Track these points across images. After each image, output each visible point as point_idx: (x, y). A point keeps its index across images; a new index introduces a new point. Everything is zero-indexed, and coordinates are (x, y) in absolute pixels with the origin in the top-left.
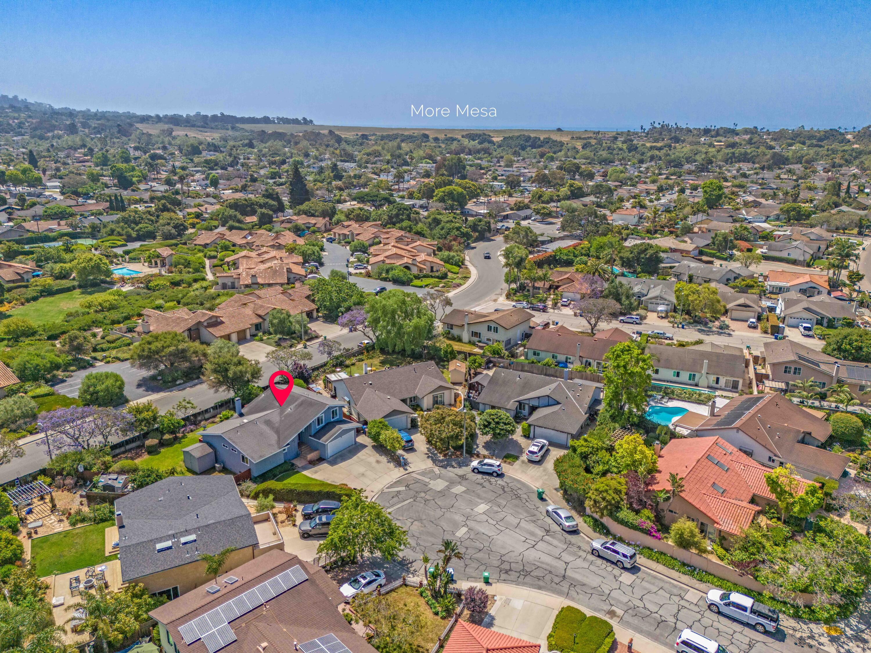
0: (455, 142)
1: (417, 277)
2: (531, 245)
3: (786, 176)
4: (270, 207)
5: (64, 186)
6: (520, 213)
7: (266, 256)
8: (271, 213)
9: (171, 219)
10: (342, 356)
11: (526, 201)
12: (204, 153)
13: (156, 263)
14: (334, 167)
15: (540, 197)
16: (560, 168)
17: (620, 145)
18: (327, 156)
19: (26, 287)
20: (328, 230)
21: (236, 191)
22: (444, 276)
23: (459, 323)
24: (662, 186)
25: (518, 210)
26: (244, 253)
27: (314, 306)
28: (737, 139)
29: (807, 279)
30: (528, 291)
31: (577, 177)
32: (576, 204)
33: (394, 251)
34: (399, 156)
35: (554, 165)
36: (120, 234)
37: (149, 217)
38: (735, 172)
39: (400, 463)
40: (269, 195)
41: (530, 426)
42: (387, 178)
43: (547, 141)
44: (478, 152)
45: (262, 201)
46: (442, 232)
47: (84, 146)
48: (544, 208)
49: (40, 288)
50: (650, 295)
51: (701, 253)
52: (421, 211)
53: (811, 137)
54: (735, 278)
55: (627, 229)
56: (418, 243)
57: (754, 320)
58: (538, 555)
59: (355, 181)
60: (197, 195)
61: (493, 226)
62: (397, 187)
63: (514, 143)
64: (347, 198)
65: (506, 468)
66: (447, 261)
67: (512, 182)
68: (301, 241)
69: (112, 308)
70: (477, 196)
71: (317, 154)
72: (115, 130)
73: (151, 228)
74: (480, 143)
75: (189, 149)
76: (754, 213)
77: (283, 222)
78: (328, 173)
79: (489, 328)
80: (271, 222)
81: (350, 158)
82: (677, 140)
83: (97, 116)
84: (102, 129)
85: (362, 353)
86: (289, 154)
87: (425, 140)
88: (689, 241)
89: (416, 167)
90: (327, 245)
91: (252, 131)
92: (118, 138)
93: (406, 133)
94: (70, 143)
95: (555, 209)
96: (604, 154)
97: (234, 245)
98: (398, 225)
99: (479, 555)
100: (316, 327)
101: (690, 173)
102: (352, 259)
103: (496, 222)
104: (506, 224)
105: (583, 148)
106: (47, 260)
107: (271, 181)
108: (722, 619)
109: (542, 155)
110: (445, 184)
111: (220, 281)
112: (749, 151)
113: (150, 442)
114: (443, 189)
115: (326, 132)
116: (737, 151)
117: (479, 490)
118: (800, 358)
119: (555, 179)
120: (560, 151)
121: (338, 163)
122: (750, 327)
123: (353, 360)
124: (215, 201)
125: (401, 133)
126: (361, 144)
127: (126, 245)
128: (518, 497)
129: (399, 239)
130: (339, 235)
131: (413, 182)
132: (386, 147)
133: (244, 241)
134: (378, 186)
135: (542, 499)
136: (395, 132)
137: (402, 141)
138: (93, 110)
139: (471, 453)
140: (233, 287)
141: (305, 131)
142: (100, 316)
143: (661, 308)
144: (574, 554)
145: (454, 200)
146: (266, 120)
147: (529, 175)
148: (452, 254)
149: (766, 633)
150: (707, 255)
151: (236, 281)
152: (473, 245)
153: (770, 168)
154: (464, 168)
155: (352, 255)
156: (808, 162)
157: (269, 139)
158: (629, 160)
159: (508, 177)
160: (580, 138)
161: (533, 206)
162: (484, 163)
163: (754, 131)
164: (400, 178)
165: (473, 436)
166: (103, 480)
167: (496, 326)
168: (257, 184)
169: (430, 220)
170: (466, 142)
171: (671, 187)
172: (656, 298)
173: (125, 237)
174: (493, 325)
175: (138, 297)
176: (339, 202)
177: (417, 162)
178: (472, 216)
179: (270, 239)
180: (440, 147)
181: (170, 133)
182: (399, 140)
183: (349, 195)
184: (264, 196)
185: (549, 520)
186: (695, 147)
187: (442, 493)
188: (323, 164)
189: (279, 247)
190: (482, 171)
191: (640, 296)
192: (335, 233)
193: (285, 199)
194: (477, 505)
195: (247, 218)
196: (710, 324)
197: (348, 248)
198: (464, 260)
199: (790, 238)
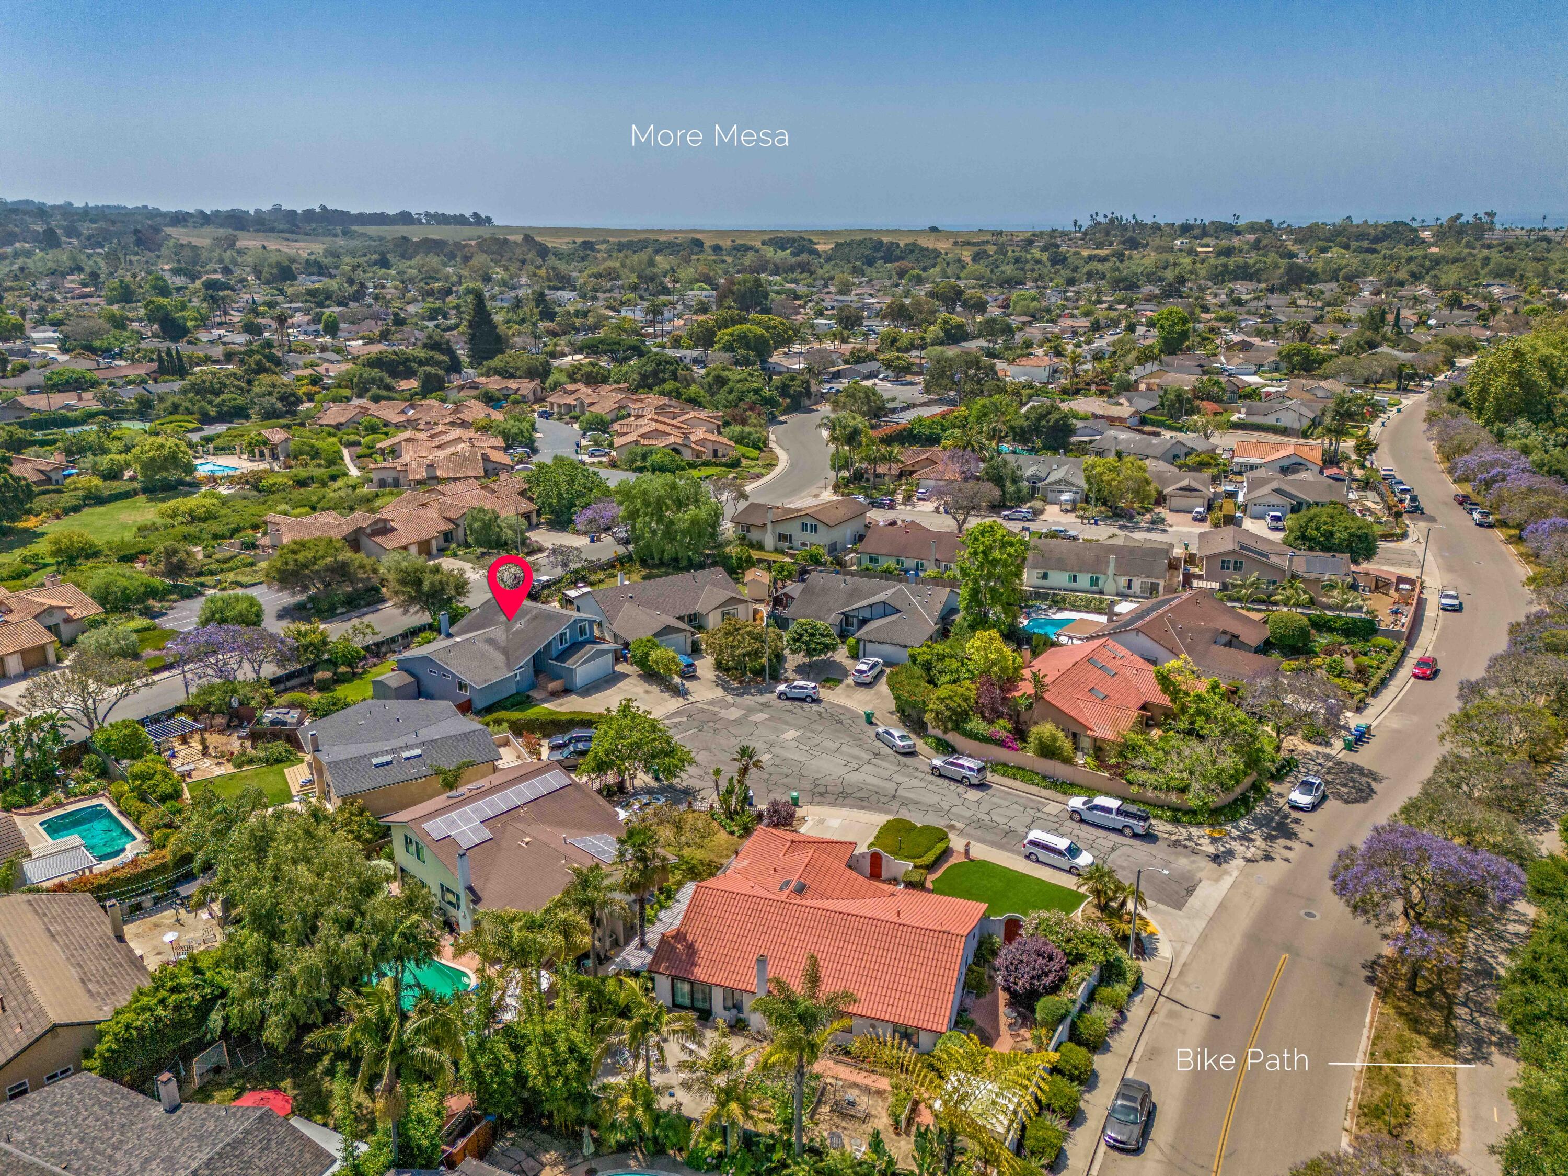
0: (751, 254)
1: (692, 466)
2: (876, 416)
3: (1304, 303)
4: (438, 363)
5: (66, 337)
6: (858, 367)
7: (445, 438)
8: (441, 373)
9: (274, 386)
10: (584, 568)
11: (871, 348)
12: (301, 278)
13: (262, 454)
14: (540, 298)
15: (894, 341)
16: (931, 294)
17: (1037, 254)
18: (523, 280)
19: (59, 491)
20: (540, 400)
21: (370, 341)
22: (736, 464)
23: (759, 522)
24: (1097, 322)
25: (857, 362)
26: (408, 434)
27: (533, 507)
28: (1236, 241)
29: (1290, 450)
30: (868, 480)
31: (958, 309)
32: (952, 351)
33: (654, 426)
34: (652, 279)
35: (921, 292)
36: (189, 412)
37: (236, 383)
38: (1223, 297)
39: (678, 692)
40: (434, 345)
41: (858, 641)
42: (635, 315)
43: (912, 249)
44: (792, 269)
45: (423, 354)
46: (732, 397)
47: (80, 269)
48: (898, 358)
49: (81, 493)
50: (1051, 479)
51: (1144, 421)
52: (694, 368)
53: (1360, 237)
54: (1187, 455)
55: (1031, 386)
56: (692, 414)
57: (1200, 510)
58: (864, 776)
59: (578, 322)
60: (307, 349)
61: (814, 388)
62: (651, 330)
63: (853, 254)
64: (567, 350)
65: (823, 693)
66: (740, 440)
67: (848, 318)
68: (497, 416)
69: (209, 516)
70: (789, 342)
71: (506, 277)
72: (130, 239)
73: (240, 401)
74: (794, 254)
75: (275, 271)
76: (1238, 359)
77: (461, 388)
78: (529, 308)
79: (804, 527)
80: (441, 388)
81: (565, 282)
82: (1134, 244)
83: (87, 214)
84: (105, 239)
85: (614, 567)
86: (455, 279)
87: (696, 249)
88: (1126, 403)
89: (682, 296)
90: (540, 423)
91: (381, 239)
92: (136, 254)
93: (662, 238)
94: (50, 264)
95: (917, 361)
96: (1009, 270)
97: (386, 425)
98: (657, 389)
99: (785, 780)
100: (537, 536)
101: (1148, 299)
102: (584, 443)
103: (821, 382)
104: (837, 387)
105: (974, 260)
106: (82, 451)
107: (431, 324)
108: (1084, 827)
109: (901, 274)
110: (734, 322)
111: (374, 476)
112: (1251, 262)
113: (322, 675)
114: (730, 330)
115: (519, 238)
116: (1232, 262)
117: (787, 717)
118: (1242, 547)
119: (920, 312)
120: (934, 266)
121: (547, 292)
122: (1195, 519)
123: (601, 575)
124: (338, 357)
125: (652, 237)
126: (583, 259)
127: (202, 430)
128: (840, 722)
129: (660, 410)
130: (559, 406)
131: (678, 322)
132: (628, 262)
133: (402, 418)
134: (620, 328)
135: (871, 723)
136: (643, 237)
137: (657, 252)
138: (78, 203)
139: (776, 678)
140: (396, 483)
141: (479, 237)
142: (193, 529)
143: (1065, 497)
144: (909, 775)
145: (748, 347)
146: (405, 218)
147: (878, 306)
148: (747, 429)
149: (1135, 836)
150: (1153, 425)
151: (402, 475)
152: (782, 418)
153: (1283, 289)
154: (766, 295)
155: (584, 436)
156: (1349, 278)
157: (416, 253)
158: (1051, 280)
159: (841, 310)
160: (969, 244)
161: (881, 357)
162: (802, 289)
163: (1266, 228)
164: (655, 312)
165: (779, 658)
166: (269, 715)
167: (814, 522)
168: (407, 329)
169: (710, 379)
170: (769, 252)
171: (1115, 323)
172: (1058, 482)
173: (197, 416)
174: (810, 522)
175: (245, 502)
176: (553, 355)
177: (685, 288)
178: (780, 373)
179: (445, 413)
180: (723, 262)
181: (231, 243)
182: (650, 250)
183: (570, 344)
184: (425, 346)
185: (879, 744)
186: (1164, 256)
187: (737, 722)
188: (521, 293)
189: (463, 424)
190: (799, 302)
191: (1034, 480)
192: (552, 404)
193: (462, 354)
194: (784, 732)
195: (401, 383)
196: (1138, 518)
197: (576, 426)
198: (767, 439)
199: (1283, 396)
